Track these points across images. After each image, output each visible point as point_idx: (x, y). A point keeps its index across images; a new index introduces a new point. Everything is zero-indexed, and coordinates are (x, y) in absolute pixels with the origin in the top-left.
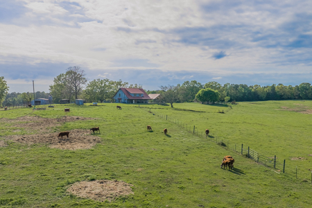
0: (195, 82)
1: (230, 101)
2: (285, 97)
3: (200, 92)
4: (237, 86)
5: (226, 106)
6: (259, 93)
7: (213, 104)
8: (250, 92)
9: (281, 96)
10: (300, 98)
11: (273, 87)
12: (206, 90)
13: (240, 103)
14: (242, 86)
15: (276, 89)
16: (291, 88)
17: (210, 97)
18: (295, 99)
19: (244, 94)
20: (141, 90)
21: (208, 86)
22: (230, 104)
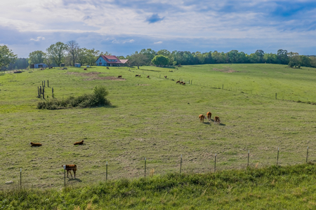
0: (150, 50)
1: (177, 64)
2: (218, 61)
3: (155, 58)
4: (182, 53)
5: (174, 68)
6: (199, 59)
7: (165, 67)
8: (192, 58)
9: (216, 60)
10: (229, 62)
11: (210, 53)
12: (159, 56)
13: (184, 66)
14: (187, 53)
15: (212, 55)
16: (223, 54)
17: (162, 62)
18: (226, 63)
19: (188, 59)
20: (115, 56)
21: (160, 53)
22: (177, 67)
